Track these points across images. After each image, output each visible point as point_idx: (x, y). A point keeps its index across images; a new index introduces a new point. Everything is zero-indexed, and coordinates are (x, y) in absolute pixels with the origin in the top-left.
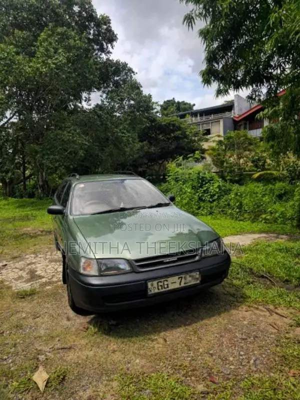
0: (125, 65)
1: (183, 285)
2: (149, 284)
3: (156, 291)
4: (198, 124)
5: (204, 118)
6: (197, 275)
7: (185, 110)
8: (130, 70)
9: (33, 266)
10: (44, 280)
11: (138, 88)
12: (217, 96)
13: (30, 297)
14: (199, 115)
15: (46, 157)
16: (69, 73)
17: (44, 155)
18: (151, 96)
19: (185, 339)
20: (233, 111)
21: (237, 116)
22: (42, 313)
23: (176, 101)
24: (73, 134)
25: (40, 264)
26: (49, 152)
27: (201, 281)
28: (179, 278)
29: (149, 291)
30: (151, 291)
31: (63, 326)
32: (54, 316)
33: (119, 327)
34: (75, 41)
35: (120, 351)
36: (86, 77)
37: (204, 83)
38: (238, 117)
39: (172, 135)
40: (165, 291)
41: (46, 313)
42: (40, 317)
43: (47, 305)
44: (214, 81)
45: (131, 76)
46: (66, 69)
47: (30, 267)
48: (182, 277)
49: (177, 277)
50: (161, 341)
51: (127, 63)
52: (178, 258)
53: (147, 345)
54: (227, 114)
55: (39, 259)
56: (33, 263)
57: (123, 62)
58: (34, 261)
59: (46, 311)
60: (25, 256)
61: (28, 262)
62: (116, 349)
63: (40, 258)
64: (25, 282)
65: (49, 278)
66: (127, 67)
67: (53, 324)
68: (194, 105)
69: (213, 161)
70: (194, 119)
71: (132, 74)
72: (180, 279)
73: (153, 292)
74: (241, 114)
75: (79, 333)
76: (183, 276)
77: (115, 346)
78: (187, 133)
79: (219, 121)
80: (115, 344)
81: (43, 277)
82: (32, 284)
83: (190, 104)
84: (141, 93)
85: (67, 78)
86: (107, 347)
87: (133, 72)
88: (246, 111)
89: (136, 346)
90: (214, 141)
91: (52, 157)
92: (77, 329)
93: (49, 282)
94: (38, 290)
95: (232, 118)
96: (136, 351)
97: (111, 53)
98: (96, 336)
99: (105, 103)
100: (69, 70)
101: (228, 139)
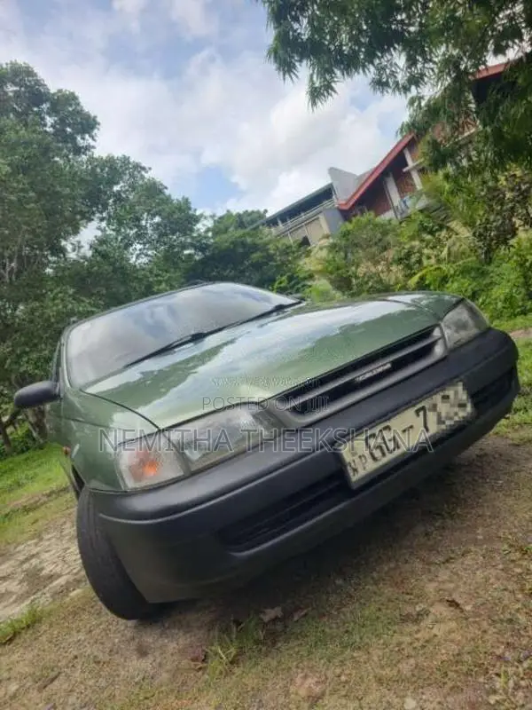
0: (126, 160)
1: (434, 428)
2: (345, 451)
3: (371, 466)
4: (283, 235)
5: (290, 223)
6: (459, 392)
7: (253, 222)
8: (138, 167)
9: (34, 562)
10: (62, 581)
11: (161, 192)
12: (314, 103)
13: (30, 632)
14: (280, 222)
15: (25, 359)
16: (23, 190)
17: (19, 357)
18: (187, 199)
19: (508, 579)
20: (334, 197)
21: (344, 202)
22: (64, 662)
23: (234, 213)
24: (62, 300)
25: (49, 551)
26: (27, 349)
27: (475, 405)
28: (417, 412)
29: (351, 472)
30: (355, 470)
31: (133, 678)
32: (101, 656)
33: (296, 619)
34: (17, 132)
35: (335, 691)
36: (57, 193)
37: (281, 73)
38: (346, 204)
39: (247, 263)
40: (395, 459)
41: (76, 657)
42: (62, 677)
43: (76, 637)
44: (300, 61)
45: (142, 175)
46: (15, 185)
47: (26, 566)
48: (423, 408)
49: (411, 412)
50: (441, 610)
51: (127, 156)
52: (393, 363)
53: (408, 639)
54: (326, 204)
55: (47, 543)
56: (33, 556)
57: (120, 155)
58: (34, 552)
59: (75, 653)
60: (15, 548)
61: (22, 558)
62: (317, 690)
63: (49, 539)
64: (15, 602)
65: (75, 571)
66: (129, 163)
67: (103, 683)
68: (266, 211)
69: (332, 282)
70: (273, 229)
71: (143, 173)
72: (421, 413)
73: (362, 473)
74: (349, 197)
75: (184, 684)
76: (426, 403)
77: (310, 681)
78: (272, 252)
79: (318, 219)
80: (306, 677)
81: (59, 576)
82: (33, 601)
83: (258, 212)
84: (168, 200)
85: (19, 200)
86: (287, 694)
87: (144, 169)
88: (355, 191)
89: (376, 654)
90: (321, 249)
91: (34, 356)
92: (176, 672)
93: (75, 580)
94: (47, 609)
95: (338, 209)
96: (387, 672)
97: (94, 147)
98: (238, 671)
99: (109, 232)
100: (21, 186)
101: (344, 236)
